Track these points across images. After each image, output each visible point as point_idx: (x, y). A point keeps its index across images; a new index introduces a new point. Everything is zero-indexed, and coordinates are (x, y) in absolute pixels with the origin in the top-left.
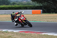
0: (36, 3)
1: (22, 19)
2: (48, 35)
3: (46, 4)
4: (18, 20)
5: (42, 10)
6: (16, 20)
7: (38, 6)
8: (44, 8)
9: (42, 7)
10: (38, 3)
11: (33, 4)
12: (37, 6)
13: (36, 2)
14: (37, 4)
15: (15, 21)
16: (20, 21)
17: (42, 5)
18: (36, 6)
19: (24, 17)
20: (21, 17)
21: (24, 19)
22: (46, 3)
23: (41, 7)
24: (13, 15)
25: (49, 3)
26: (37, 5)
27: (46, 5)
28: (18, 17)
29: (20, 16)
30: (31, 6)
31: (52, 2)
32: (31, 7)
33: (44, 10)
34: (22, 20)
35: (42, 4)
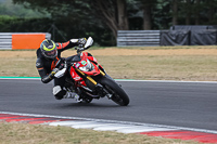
0: (26, 7)
1: (84, 69)
2: (73, 130)
3: (64, 10)
4: (67, 73)
5: (48, 35)
6: (60, 73)
7: (35, 20)
8: (56, 25)
9: (51, 21)
10: (33, 9)
11: (16, 9)
12: (31, 17)
13: (28, 4)
14: (30, 12)
15: (53, 77)
16: (77, 78)
17: (48, 15)
18: (26, 18)
19: (92, 61)
20: (83, 62)
21: (94, 71)
22: (65, 7)
23: (46, 20)
24: (46, 53)
25: (77, 6)
26: (32, 14)
27: (66, 14)
28: (70, 60)
29: (79, 58)
30: (7, 17)
31: (89, 3)
32: (8, 22)
33: (56, 33)
34: (84, 77)
35: (49, 10)
